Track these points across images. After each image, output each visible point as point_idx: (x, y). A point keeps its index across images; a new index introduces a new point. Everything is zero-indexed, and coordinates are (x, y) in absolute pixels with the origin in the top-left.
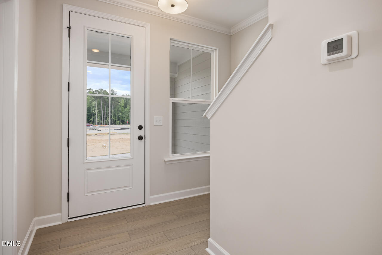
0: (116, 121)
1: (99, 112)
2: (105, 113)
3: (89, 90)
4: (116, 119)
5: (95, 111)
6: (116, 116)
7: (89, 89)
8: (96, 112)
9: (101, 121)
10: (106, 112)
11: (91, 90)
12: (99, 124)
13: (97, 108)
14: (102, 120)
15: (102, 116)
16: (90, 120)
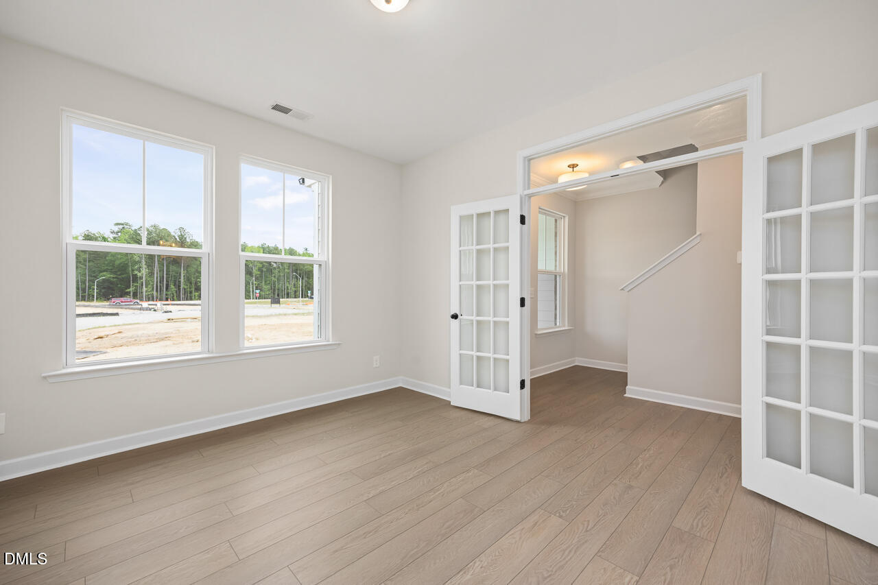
0: (191, 292)
1: (151, 274)
2: (165, 276)
3: (121, 227)
4: (190, 288)
5: (140, 271)
6: (191, 283)
7: (123, 224)
8: (142, 274)
9: (155, 293)
10: (167, 274)
11: (126, 225)
12: (150, 298)
13: (144, 266)
14: (157, 291)
15: (157, 282)
16: (128, 290)
